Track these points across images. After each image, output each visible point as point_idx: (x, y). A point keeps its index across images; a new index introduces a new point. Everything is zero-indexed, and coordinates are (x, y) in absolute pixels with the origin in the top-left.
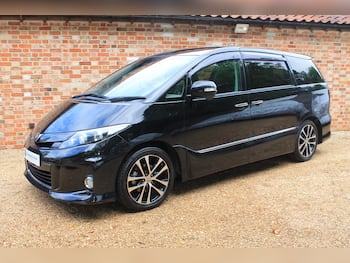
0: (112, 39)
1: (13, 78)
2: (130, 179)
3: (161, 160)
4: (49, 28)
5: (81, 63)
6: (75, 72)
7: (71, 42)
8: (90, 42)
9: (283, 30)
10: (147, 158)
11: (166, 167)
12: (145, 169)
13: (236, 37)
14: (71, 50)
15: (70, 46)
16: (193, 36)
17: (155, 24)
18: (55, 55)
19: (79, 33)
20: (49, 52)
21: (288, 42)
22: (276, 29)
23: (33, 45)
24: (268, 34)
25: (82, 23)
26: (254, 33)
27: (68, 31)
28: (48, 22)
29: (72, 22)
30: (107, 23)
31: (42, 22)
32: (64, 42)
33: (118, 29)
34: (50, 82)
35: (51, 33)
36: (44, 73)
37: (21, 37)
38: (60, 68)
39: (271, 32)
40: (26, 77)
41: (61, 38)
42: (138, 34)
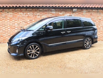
0: (38, 14)
1: (13, 24)
2: (28, 51)
3: (37, 46)
4: (22, 11)
5: (30, 20)
6: (28, 23)
7: (27, 15)
8: (32, 15)
9: (88, 10)
10: (33, 46)
11: (39, 48)
12: (32, 48)
13: (74, 12)
14: (27, 17)
15: (27, 16)
16: (61, 12)
17: (50, 9)
18: (23, 18)
19: (29, 12)
20: (21, 17)
21: (90, 14)
22: (86, 10)
23: (18, 15)
24: (84, 11)
25: (30, 9)
26: (79, 11)
27: (26, 12)
28: (22, 9)
29: (27, 9)
30: (37, 9)
31: (20, 9)
32: (26, 15)
33: (40, 11)
34: (22, 25)
35: (22, 12)
36: (20, 23)
37: (15, 14)
38: (25, 22)
39: (85, 11)
40: (16, 24)
41: (25, 13)
42: (45, 12)
